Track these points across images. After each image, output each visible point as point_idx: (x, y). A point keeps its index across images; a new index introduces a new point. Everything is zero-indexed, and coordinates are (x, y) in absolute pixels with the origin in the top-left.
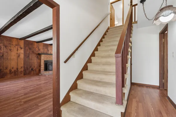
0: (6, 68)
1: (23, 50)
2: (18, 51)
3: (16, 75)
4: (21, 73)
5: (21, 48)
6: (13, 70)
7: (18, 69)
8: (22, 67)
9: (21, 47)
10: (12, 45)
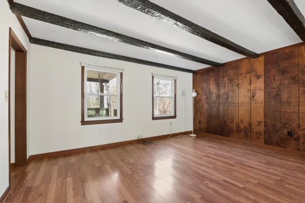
0: (232, 121)
1: (262, 80)
2: (252, 84)
3: (247, 137)
4: (258, 138)
5: (258, 77)
6: (242, 126)
7: (252, 126)
8: (260, 123)
9: (259, 73)
10: (241, 74)
